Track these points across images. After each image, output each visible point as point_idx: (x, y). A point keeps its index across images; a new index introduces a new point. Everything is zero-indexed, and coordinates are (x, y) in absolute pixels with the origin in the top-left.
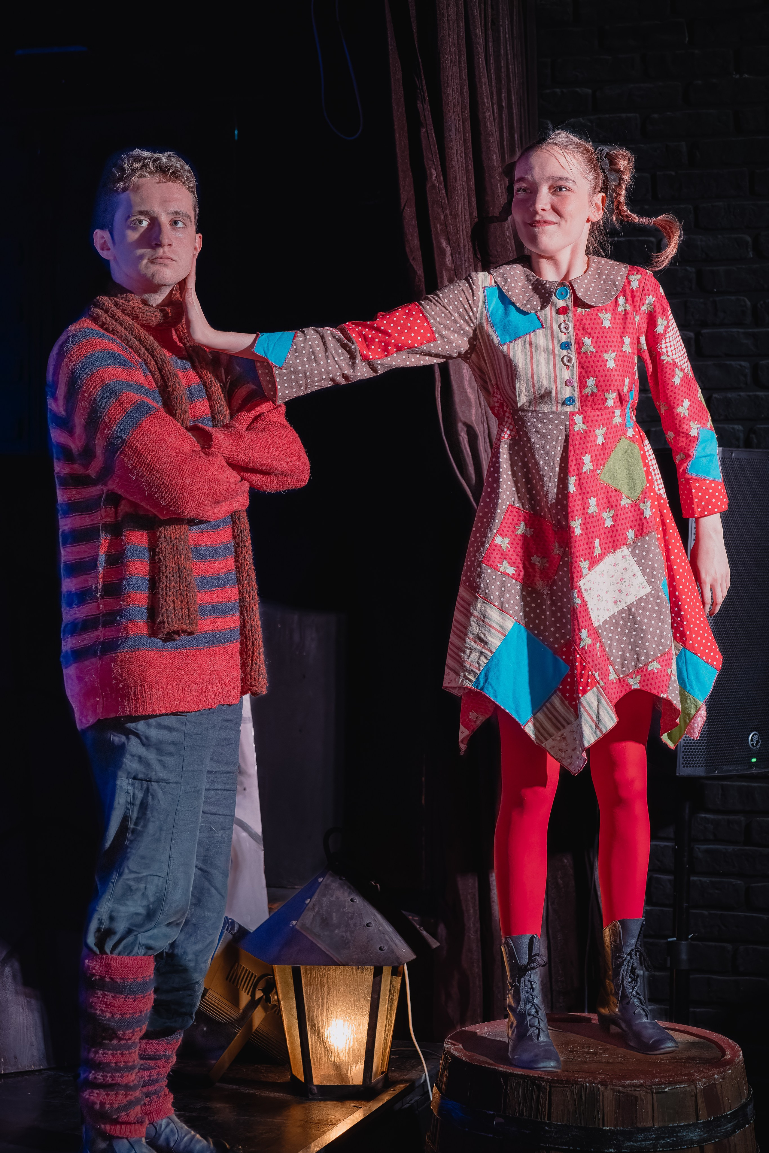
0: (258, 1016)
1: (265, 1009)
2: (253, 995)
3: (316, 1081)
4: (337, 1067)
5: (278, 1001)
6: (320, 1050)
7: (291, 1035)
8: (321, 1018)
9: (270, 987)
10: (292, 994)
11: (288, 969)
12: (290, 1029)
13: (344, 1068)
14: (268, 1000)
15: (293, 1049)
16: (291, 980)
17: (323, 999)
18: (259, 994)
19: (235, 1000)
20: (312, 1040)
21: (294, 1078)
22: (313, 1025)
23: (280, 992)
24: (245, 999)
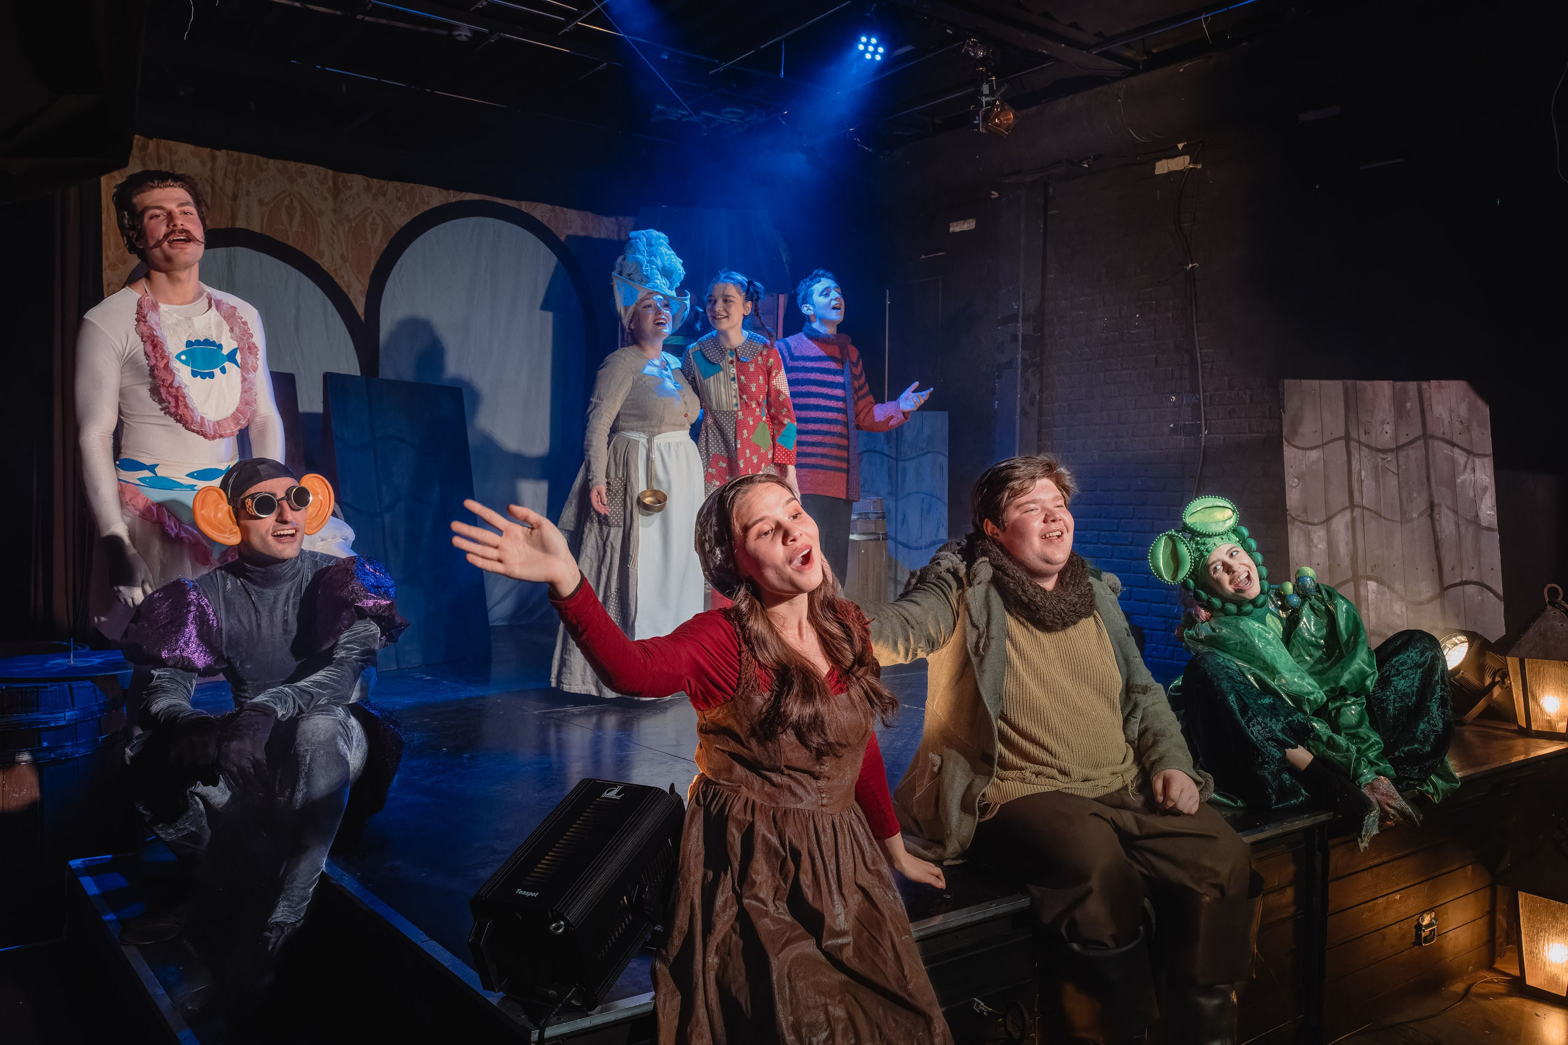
0: (1497, 692)
1: (1502, 688)
2: (1494, 679)
3: (1534, 728)
4: (1549, 722)
5: (1511, 683)
6: (1537, 710)
7: (1518, 702)
8: (1538, 693)
9: (1505, 675)
10: (1519, 677)
11: (1516, 660)
12: (1517, 698)
13: (1553, 722)
14: (1504, 683)
15: (1519, 710)
16: (1518, 668)
17: (1540, 680)
18: (1497, 679)
19: (1482, 680)
20: (1531, 704)
21: (1520, 727)
22: (1533, 696)
23: (1511, 677)
24: (1488, 681)
